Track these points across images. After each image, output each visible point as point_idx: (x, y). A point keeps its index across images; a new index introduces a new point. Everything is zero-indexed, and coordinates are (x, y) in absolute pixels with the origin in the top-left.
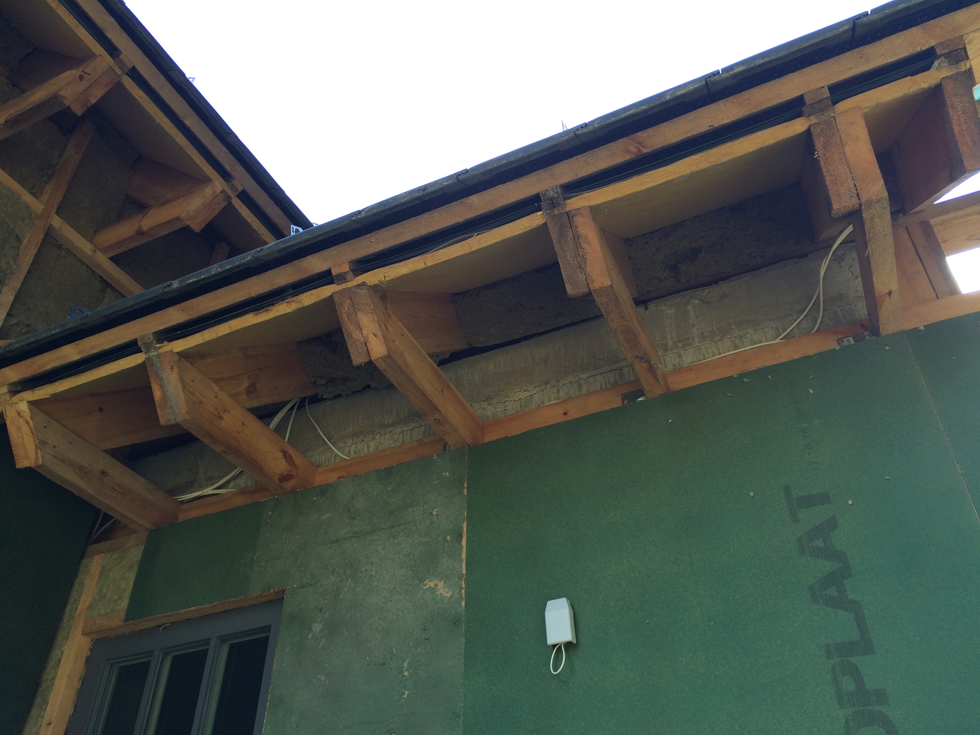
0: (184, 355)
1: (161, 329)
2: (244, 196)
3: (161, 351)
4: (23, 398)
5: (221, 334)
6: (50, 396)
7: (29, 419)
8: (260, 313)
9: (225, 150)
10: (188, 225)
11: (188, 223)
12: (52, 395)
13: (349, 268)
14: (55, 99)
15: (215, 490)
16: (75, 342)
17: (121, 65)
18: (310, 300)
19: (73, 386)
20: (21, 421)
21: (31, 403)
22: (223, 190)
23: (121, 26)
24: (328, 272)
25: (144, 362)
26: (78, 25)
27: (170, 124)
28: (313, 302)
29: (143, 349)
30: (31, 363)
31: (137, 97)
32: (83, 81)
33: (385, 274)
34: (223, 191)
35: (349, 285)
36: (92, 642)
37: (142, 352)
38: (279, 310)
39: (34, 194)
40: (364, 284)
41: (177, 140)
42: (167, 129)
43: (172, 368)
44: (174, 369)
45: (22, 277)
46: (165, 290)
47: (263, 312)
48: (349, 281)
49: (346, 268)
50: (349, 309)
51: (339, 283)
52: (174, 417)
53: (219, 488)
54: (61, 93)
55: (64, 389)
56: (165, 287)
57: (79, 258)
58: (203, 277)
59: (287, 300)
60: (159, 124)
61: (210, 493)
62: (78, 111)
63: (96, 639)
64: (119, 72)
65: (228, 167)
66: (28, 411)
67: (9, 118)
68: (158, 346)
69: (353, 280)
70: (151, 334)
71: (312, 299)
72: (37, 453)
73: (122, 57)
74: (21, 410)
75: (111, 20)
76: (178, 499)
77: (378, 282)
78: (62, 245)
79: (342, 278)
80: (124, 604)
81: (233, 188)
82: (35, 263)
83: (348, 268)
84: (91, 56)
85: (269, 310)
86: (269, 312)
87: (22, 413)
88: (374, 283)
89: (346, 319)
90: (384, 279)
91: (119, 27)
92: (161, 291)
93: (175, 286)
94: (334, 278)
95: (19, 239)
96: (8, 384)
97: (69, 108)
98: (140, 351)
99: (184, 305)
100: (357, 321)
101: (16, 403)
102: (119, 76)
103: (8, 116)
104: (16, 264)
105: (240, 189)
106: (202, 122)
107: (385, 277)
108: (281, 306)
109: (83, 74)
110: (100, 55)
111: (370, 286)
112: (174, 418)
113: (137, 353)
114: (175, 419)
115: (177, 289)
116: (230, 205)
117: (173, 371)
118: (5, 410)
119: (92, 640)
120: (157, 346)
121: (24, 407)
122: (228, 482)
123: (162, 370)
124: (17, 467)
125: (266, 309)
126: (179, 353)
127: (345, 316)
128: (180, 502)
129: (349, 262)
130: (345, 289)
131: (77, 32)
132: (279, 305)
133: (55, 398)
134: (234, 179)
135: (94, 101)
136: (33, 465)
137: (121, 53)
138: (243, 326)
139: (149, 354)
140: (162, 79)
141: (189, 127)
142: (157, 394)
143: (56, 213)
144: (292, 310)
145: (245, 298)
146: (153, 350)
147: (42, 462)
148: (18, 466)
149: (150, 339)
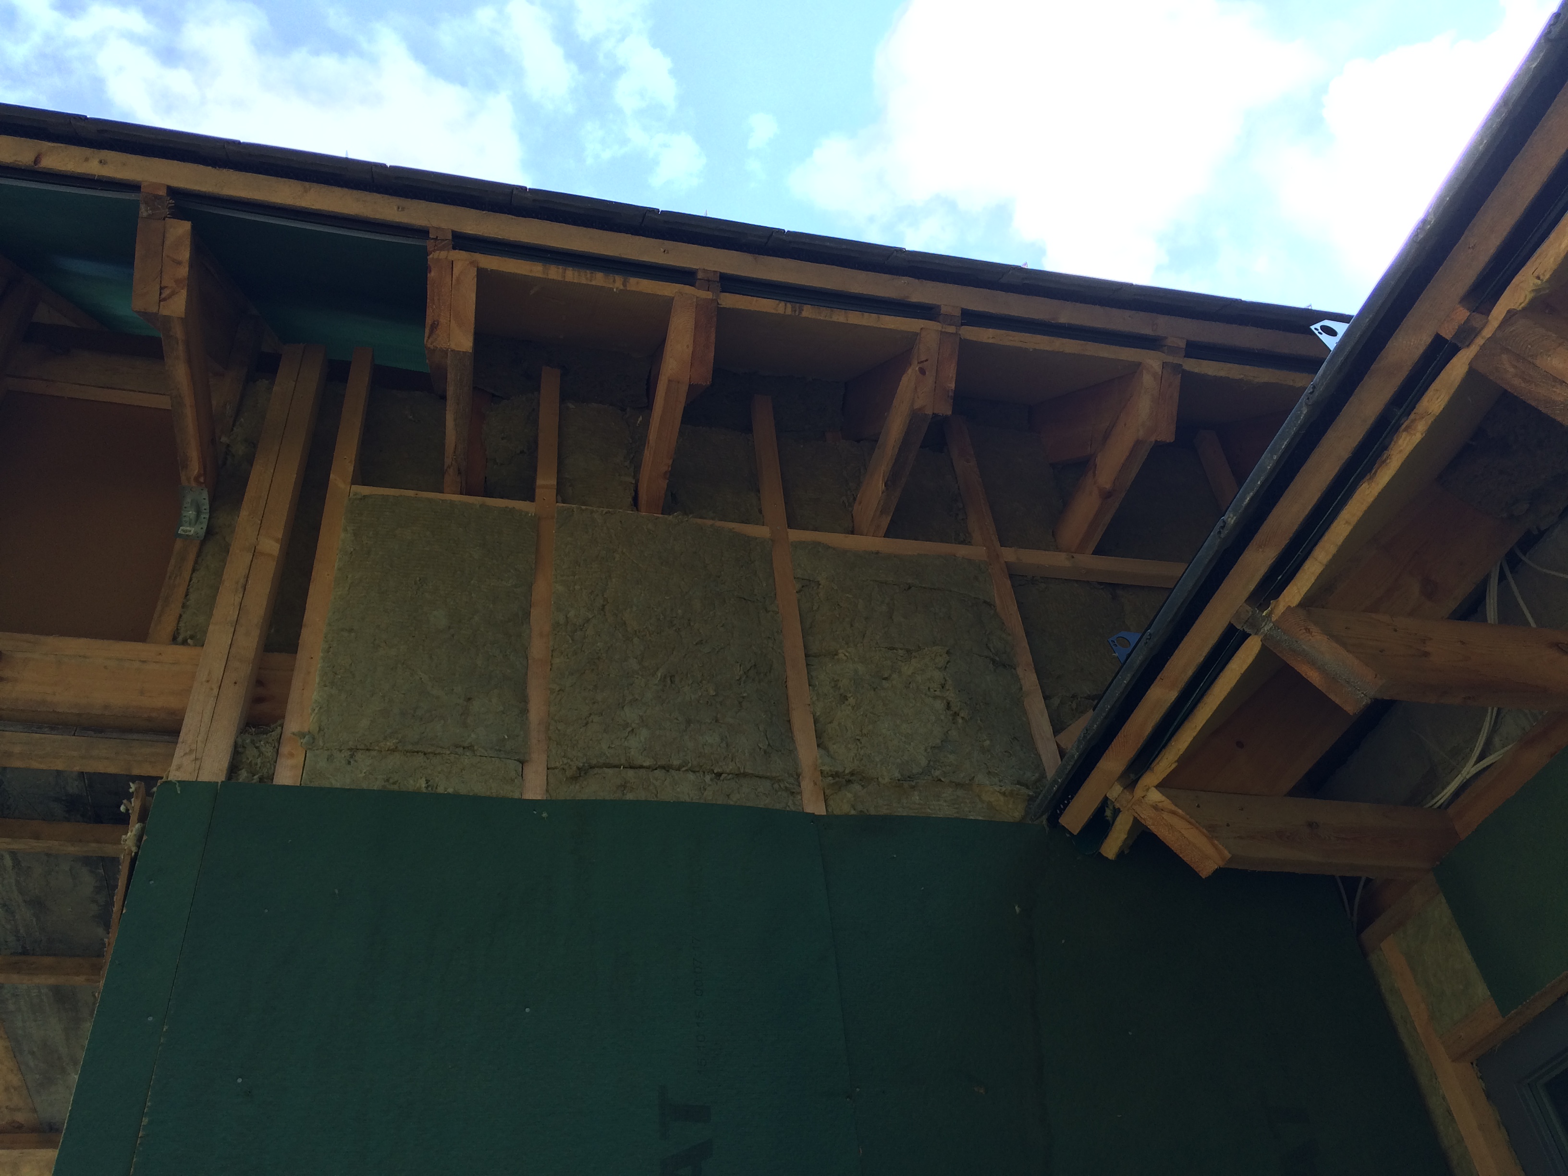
0: (1308, 603)
1: (1253, 588)
2: (1195, 350)
3: (1274, 618)
4: (1146, 786)
5: (1340, 540)
6: (1176, 764)
7: (1174, 808)
8: (1376, 472)
9: (1127, 313)
10: (1156, 441)
11: (1153, 439)
12: (1177, 761)
13: (1468, 310)
14: (915, 416)
15: (1477, 764)
16: (1156, 678)
17: (948, 319)
18: (1439, 400)
19: (1195, 734)
20: (1165, 815)
21: (1160, 786)
22: (1163, 363)
23: (918, 278)
24: (1438, 341)
25: (1263, 645)
26: (879, 317)
27: (1046, 338)
28: (1447, 399)
29: (1248, 631)
30: (1124, 736)
31: (991, 341)
32: (927, 373)
33: (1536, 274)
34: (1165, 365)
35: (1487, 332)
36: (1475, 1065)
37: (1250, 635)
38: (1402, 448)
39: (963, 542)
40: (1511, 314)
41: (1068, 350)
42: (1048, 348)
43: (1308, 630)
44: (1311, 630)
45: (1025, 644)
46: (1222, 536)
47: (1378, 468)
48: (1482, 329)
49: (1462, 314)
50: (1515, 367)
51: (1467, 343)
52: (1363, 693)
53: (1481, 758)
54: (916, 406)
55: (1186, 745)
56: (1220, 532)
57: (1061, 579)
58: (1259, 483)
59: (1403, 426)
60: (1035, 350)
61: (1475, 772)
62: (946, 410)
63: (1477, 1060)
64: (952, 329)
65: (1147, 331)
66: (1163, 798)
67: (886, 478)
68: (1266, 614)
69: (1486, 323)
70: (1245, 604)
71: (1442, 397)
72: (1214, 845)
73: (943, 310)
74: (1156, 802)
75: (905, 280)
76: (1432, 806)
77: (1532, 295)
78: (1033, 577)
79: (1467, 334)
80: (1481, 990)
81: (1173, 350)
82: (1024, 619)
83: (1465, 311)
84: (911, 340)
85: (1385, 460)
86: (1388, 461)
87: (1160, 805)
88: (1527, 300)
89: (1523, 385)
90: (1539, 282)
91: (917, 281)
92: (1219, 540)
93: (1233, 521)
94: (1453, 341)
95: (989, 604)
96: (1117, 780)
97: (935, 415)
98: (1245, 636)
99: (1259, 537)
100: (1545, 373)
101: (1143, 797)
102: (956, 334)
103: (884, 476)
104: (1009, 635)
105: (1182, 344)
106: (1078, 305)
107: (1538, 278)
108: (1400, 442)
109: (920, 365)
110: (922, 329)
111: (1524, 309)
112: (1363, 695)
113: (1244, 642)
114: (1365, 695)
115: (1237, 524)
116: (1187, 376)
117: (1312, 632)
118: (1137, 813)
119: (1472, 1064)
120: (1264, 614)
121: (1155, 796)
122: (1489, 743)
123: (1296, 641)
124: (1204, 877)
125: (1378, 462)
126: (1301, 605)
127: (1516, 382)
128: (1439, 807)
129: (1460, 302)
130: (1484, 344)
131: (882, 326)
132: (1395, 442)
133: (1185, 761)
134: (1166, 338)
135: (953, 386)
136: (1221, 864)
137: (939, 307)
138: (1364, 507)
139: (1262, 631)
140: (1001, 295)
141: (1068, 324)
142: (1314, 676)
143: (1001, 546)
144: (1422, 434)
145: (1338, 468)
146: (1264, 624)
147: (1230, 853)
148: (1204, 874)
149: (1247, 611)
